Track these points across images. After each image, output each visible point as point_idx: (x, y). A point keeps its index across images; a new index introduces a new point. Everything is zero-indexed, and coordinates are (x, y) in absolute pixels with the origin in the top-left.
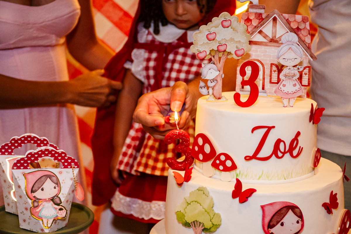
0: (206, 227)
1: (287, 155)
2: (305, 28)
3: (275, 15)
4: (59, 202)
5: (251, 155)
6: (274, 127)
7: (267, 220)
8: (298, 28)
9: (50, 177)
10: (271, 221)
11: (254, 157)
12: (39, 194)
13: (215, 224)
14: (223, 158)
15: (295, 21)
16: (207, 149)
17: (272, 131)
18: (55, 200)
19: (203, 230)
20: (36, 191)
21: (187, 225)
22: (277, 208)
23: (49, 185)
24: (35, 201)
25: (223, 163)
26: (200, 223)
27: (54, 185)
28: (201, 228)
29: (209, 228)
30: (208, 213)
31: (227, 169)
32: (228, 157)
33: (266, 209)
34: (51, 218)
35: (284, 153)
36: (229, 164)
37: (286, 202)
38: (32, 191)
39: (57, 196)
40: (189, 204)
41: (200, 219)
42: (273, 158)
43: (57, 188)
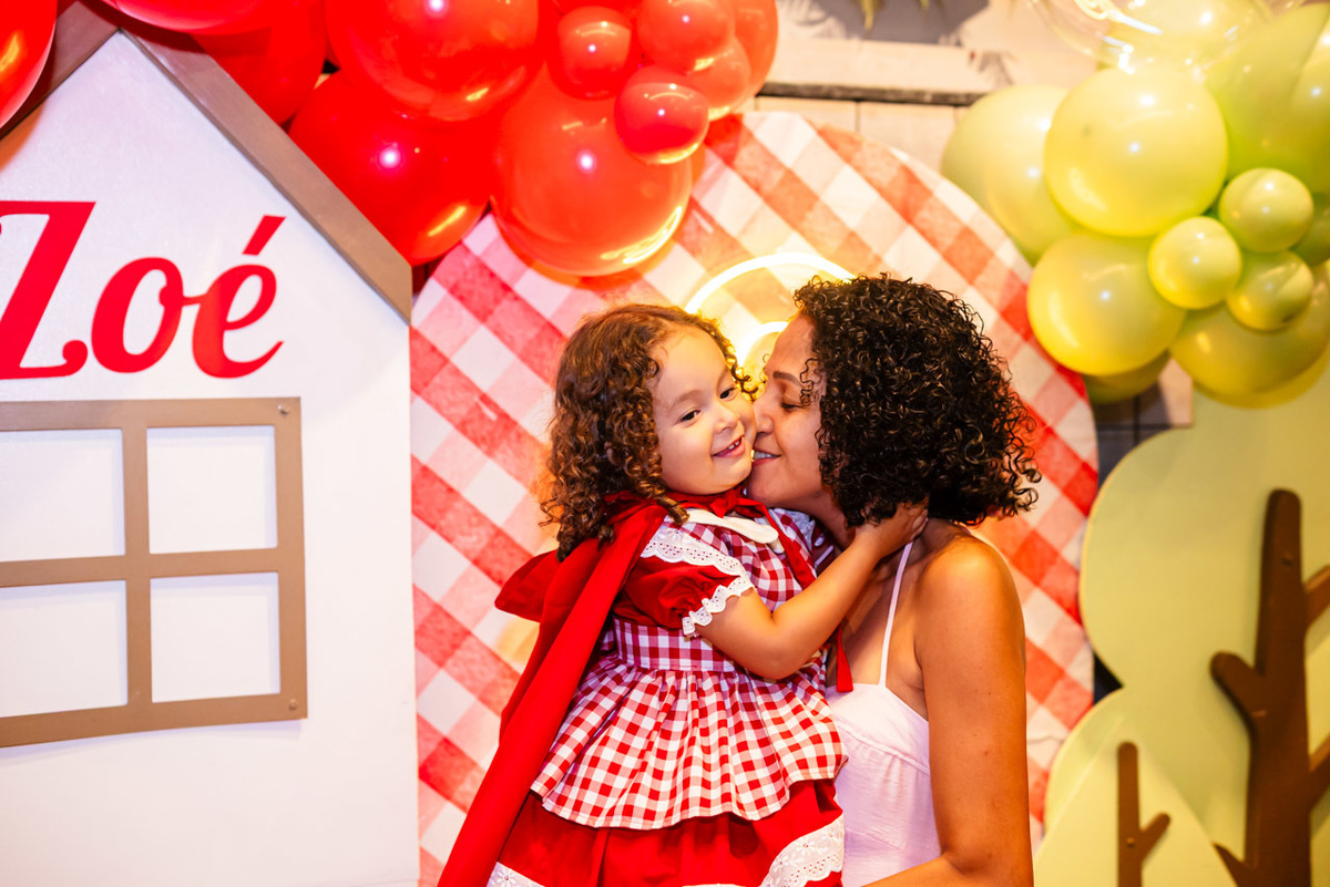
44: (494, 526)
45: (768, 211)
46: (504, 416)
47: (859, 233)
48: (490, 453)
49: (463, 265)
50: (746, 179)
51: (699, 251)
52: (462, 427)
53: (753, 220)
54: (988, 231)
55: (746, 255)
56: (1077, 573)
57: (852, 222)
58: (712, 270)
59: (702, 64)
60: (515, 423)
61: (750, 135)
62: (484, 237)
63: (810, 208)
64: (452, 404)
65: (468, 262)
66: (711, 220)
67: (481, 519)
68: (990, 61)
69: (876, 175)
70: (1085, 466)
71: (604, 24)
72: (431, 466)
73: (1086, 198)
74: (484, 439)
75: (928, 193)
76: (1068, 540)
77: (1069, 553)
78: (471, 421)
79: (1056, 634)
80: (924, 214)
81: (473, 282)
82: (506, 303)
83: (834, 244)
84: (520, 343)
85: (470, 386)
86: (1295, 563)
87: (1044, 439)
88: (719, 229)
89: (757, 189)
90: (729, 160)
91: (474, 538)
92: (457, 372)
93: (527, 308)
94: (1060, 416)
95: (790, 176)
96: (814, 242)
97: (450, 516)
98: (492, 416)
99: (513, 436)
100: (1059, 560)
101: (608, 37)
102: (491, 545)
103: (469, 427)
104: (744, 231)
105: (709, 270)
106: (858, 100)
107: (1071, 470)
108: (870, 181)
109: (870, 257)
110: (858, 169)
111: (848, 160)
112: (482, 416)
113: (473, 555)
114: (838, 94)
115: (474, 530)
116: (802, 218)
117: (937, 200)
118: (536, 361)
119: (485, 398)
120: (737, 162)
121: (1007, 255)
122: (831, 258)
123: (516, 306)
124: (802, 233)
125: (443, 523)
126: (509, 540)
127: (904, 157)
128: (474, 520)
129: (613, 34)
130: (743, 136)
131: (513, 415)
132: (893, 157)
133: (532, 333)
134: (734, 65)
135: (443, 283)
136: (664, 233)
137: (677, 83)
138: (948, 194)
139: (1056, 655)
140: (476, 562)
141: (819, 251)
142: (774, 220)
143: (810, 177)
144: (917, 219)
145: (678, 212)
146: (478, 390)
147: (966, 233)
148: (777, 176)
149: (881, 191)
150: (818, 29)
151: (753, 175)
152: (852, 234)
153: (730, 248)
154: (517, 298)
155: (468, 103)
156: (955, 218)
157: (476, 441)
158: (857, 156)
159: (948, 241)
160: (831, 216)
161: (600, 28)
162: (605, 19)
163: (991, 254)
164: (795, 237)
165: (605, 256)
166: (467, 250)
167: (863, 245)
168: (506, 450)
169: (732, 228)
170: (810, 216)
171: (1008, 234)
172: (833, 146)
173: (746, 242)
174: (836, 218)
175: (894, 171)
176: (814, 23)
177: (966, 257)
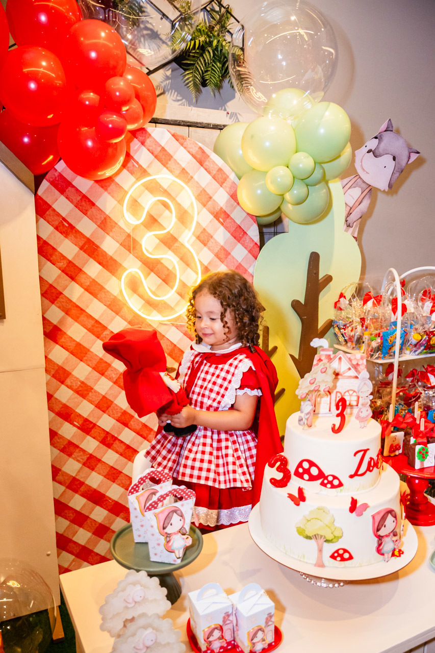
0: (328, 539)
1: (375, 468)
2: (363, 364)
3: (340, 355)
4: (185, 532)
5: (353, 473)
6: (368, 449)
7: (376, 525)
8: (358, 364)
9: (175, 511)
10: (378, 526)
11: (356, 474)
12: (169, 530)
13: (337, 536)
14: (330, 478)
15: (355, 359)
16: (314, 471)
17: (368, 452)
18: (182, 532)
19: (325, 541)
20: (166, 527)
21: (308, 537)
22: (382, 514)
23: (175, 518)
24: (167, 536)
25: (331, 482)
26: (321, 536)
27: (180, 518)
28: (322, 540)
29: (330, 539)
30: (329, 527)
31: (333, 487)
32: (335, 477)
33: (376, 518)
34: (181, 549)
35: (373, 467)
36: (336, 482)
37: (387, 509)
38: (164, 528)
39: (183, 527)
40: (308, 521)
41: (321, 533)
42: (368, 472)
43: (182, 520)
44: (68, 260)
45: (156, 160)
46: (70, 225)
47: (186, 169)
48: (66, 237)
49: (55, 175)
50: (149, 150)
51: (134, 173)
52: (57, 228)
53: (151, 163)
54: (226, 169)
55: (149, 175)
56: (253, 277)
57: (183, 165)
58: (138, 179)
59: (124, 109)
60: (74, 227)
61: (150, 135)
62: (61, 166)
63: (170, 160)
64: (53, 221)
65: (56, 174)
66: (137, 163)
67: (64, 258)
68: (233, 116)
69: (191, 150)
70: (256, 244)
71: (92, 94)
72: (47, 240)
73: (254, 159)
74: (64, 232)
75: (208, 156)
76: (250, 266)
77: (250, 270)
78: (60, 226)
80: (207, 163)
81: (58, 181)
82: (70, 188)
83: (178, 172)
84: (75, 201)
85: (58, 215)
86: (317, 274)
87: (243, 235)
88: (140, 166)
89: (152, 153)
90: (143, 143)
91: (62, 264)
92: (54, 210)
93: (77, 190)
94: (249, 228)
95: (163, 149)
96: (171, 171)
97: (54, 257)
98: (67, 225)
99: (74, 231)
100: (247, 272)
101: (92, 98)
102: (67, 266)
103: (59, 228)
104: (148, 167)
105: (137, 179)
106: (189, 126)
107: (252, 245)
108: (189, 152)
109: (189, 177)
110: (185, 148)
111: (182, 145)
112: (63, 225)
113: (62, 269)
114: (182, 124)
115: (62, 261)
116: (167, 163)
117: (211, 159)
118: (81, 207)
119: (64, 219)
120: (146, 144)
121: (232, 176)
122: (177, 177)
123: (73, 189)
124: (167, 168)
125: (51, 259)
126: (73, 264)
127: (200, 145)
128: (62, 258)
129: (93, 97)
130: (147, 135)
131: (74, 225)
132: (197, 144)
133: (79, 198)
134: (137, 110)
135: (48, 181)
136: (118, 166)
137: (116, 115)
138: (214, 157)
140: (63, 271)
141: (173, 174)
142: (157, 163)
143: (170, 150)
144: (204, 165)
145: (122, 159)
146: (62, 216)
147: (220, 170)
148: (159, 149)
149: (192, 155)
150: (180, 102)
151: (151, 148)
152: (184, 169)
153: (144, 172)
154: (74, 187)
155: (49, 119)
156: (217, 165)
157: (61, 233)
158: (185, 143)
159: (214, 172)
160: (176, 162)
161: (90, 95)
162: (92, 92)
163: (228, 177)
164: (165, 169)
165: (99, 173)
166: (56, 170)
167: (187, 172)
168: (72, 236)
169: (145, 166)
170: (169, 162)
171: (233, 170)
172: (177, 140)
173: (149, 171)
174: (178, 164)
175: (197, 149)
176: (178, 101)
177: (220, 177)
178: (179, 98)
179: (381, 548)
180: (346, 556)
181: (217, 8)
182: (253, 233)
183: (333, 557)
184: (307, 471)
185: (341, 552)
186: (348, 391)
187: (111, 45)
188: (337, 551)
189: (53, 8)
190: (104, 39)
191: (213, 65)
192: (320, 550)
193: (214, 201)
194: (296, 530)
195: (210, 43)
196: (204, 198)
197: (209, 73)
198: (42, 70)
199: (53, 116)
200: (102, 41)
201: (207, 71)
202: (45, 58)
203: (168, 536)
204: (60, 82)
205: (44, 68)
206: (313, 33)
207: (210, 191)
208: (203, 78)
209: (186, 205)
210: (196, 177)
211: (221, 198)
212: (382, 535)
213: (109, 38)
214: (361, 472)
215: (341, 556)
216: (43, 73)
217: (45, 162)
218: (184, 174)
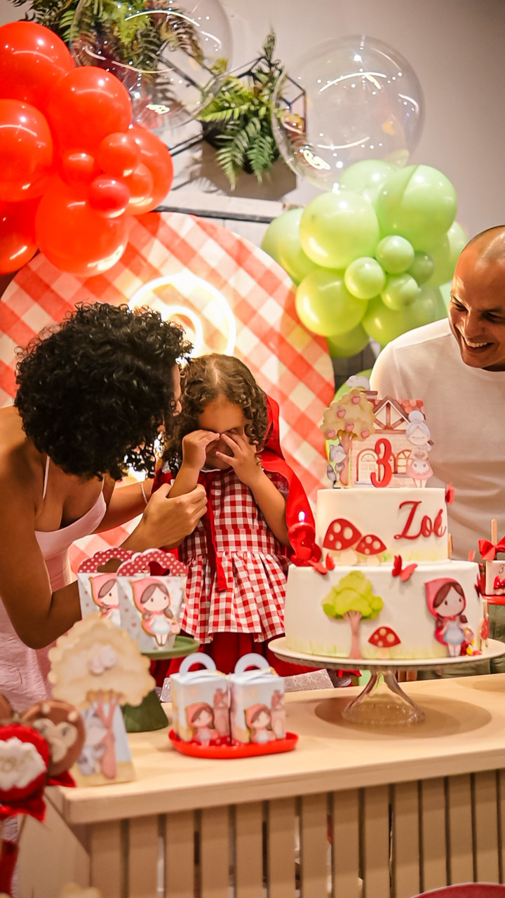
0: (364, 615)
1: (433, 534)
3: (388, 401)
4: (170, 615)
5: (400, 534)
6: (420, 502)
7: (432, 598)
9: (158, 586)
10: (435, 599)
11: (404, 535)
12: (149, 606)
13: (376, 609)
14: (369, 540)
15: (409, 405)
16: (348, 534)
17: (419, 506)
18: (166, 613)
19: (361, 620)
20: (145, 602)
21: (339, 617)
22: (440, 585)
23: (158, 594)
24: (145, 613)
25: (370, 546)
26: (356, 612)
27: (164, 595)
28: (358, 618)
29: (368, 615)
30: (366, 599)
31: (373, 552)
32: (374, 538)
33: (431, 586)
34: (164, 634)
35: (430, 532)
36: (377, 545)
37: (448, 579)
38: (142, 602)
39: (168, 608)
40: (338, 593)
41: (355, 608)
42: (421, 536)
43: (167, 598)
45: (172, 257)
47: (216, 269)
49: (27, 275)
50: (163, 243)
51: (140, 274)
53: (165, 261)
54: (279, 271)
55: (160, 276)
57: (213, 264)
58: (145, 282)
61: (164, 222)
62: (38, 263)
63: (193, 257)
64: (21, 338)
65: (30, 275)
66: (146, 262)
69: (225, 244)
70: (328, 384)
71: (84, 155)
75: (249, 253)
79: (314, 463)
80: (248, 263)
81: (32, 283)
82: (47, 294)
83: (205, 273)
84: (54, 312)
85: (29, 330)
88: (149, 265)
89: (168, 247)
90: (154, 233)
92: (23, 323)
93: (58, 296)
95: (183, 242)
96: (195, 272)
101: (84, 161)
104: (161, 265)
105: (143, 282)
106: (224, 218)
107: (321, 386)
108: (222, 246)
109: (223, 280)
110: (216, 240)
111: (211, 235)
114: (214, 216)
116: (190, 261)
117: (254, 257)
120: (158, 234)
121: (288, 283)
123: (52, 295)
124: (189, 268)
127: (238, 236)
129: (87, 159)
130: (161, 223)
132: (233, 236)
133: (60, 307)
135: (18, 283)
137: (115, 181)
138: (260, 255)
139: (314, 472)
142: (174, 262)
143: (193, 243)
144: (244, 265)
146: (34, 332)
147: (268, 273)
148: (177, 242)
149: (227, 251)
151: (166, 241)
152: (213, 270)
153: (155, 273)
154: (53, 291)
155: (24, 190)
156: (263, 265)
158: (216, 234)
159: (260, 275)
160: (202, 261)
161: (82, 156)
162: (83, 153)
163: (280, 283)
164: (185, 269)
165: (90, 265)
167: (218, 275)
169: (155, 264)
170: (193, 260)
171: (288, 274)
172: (204, 229)
174: (206, 263)
175: (233, 242)
176: (212, 192)
177: (268, 282)
178: (213, 188)
179: (442, 632)
180: (391, 638)
181: (266, 69)
182: (325, 368)
183: (372, 641)
184: (339, 537)
185: (383, 632)
186: (403, 452)
187: (111, 96)
188: (377, 632)
189: (38, 57)
190: (103, 88)
191: (261, 142)
192: (356, 634)
193: (261, 318)
194: (322, 608)
195: (256, 113)
196: (245, 312)
197: (254, 151)
198: (20, 126)
199: (30, 187)
200: (99, 91)
201: (251, 148)
202: (25, 112)
203: (147, 615)
204: (44, 144)
205: (23, 125)
206: (384, 76)
207: (253, 303)
208: (245, 157)
209: (217, 323)
210: (232, 282)
211: (272, 313)
212: (442, 614)
213: (109, 87)
214: (412, 532)
215: (383, 639)
216: (22, 131)
217: (14, 257)
218: (213, 275)
